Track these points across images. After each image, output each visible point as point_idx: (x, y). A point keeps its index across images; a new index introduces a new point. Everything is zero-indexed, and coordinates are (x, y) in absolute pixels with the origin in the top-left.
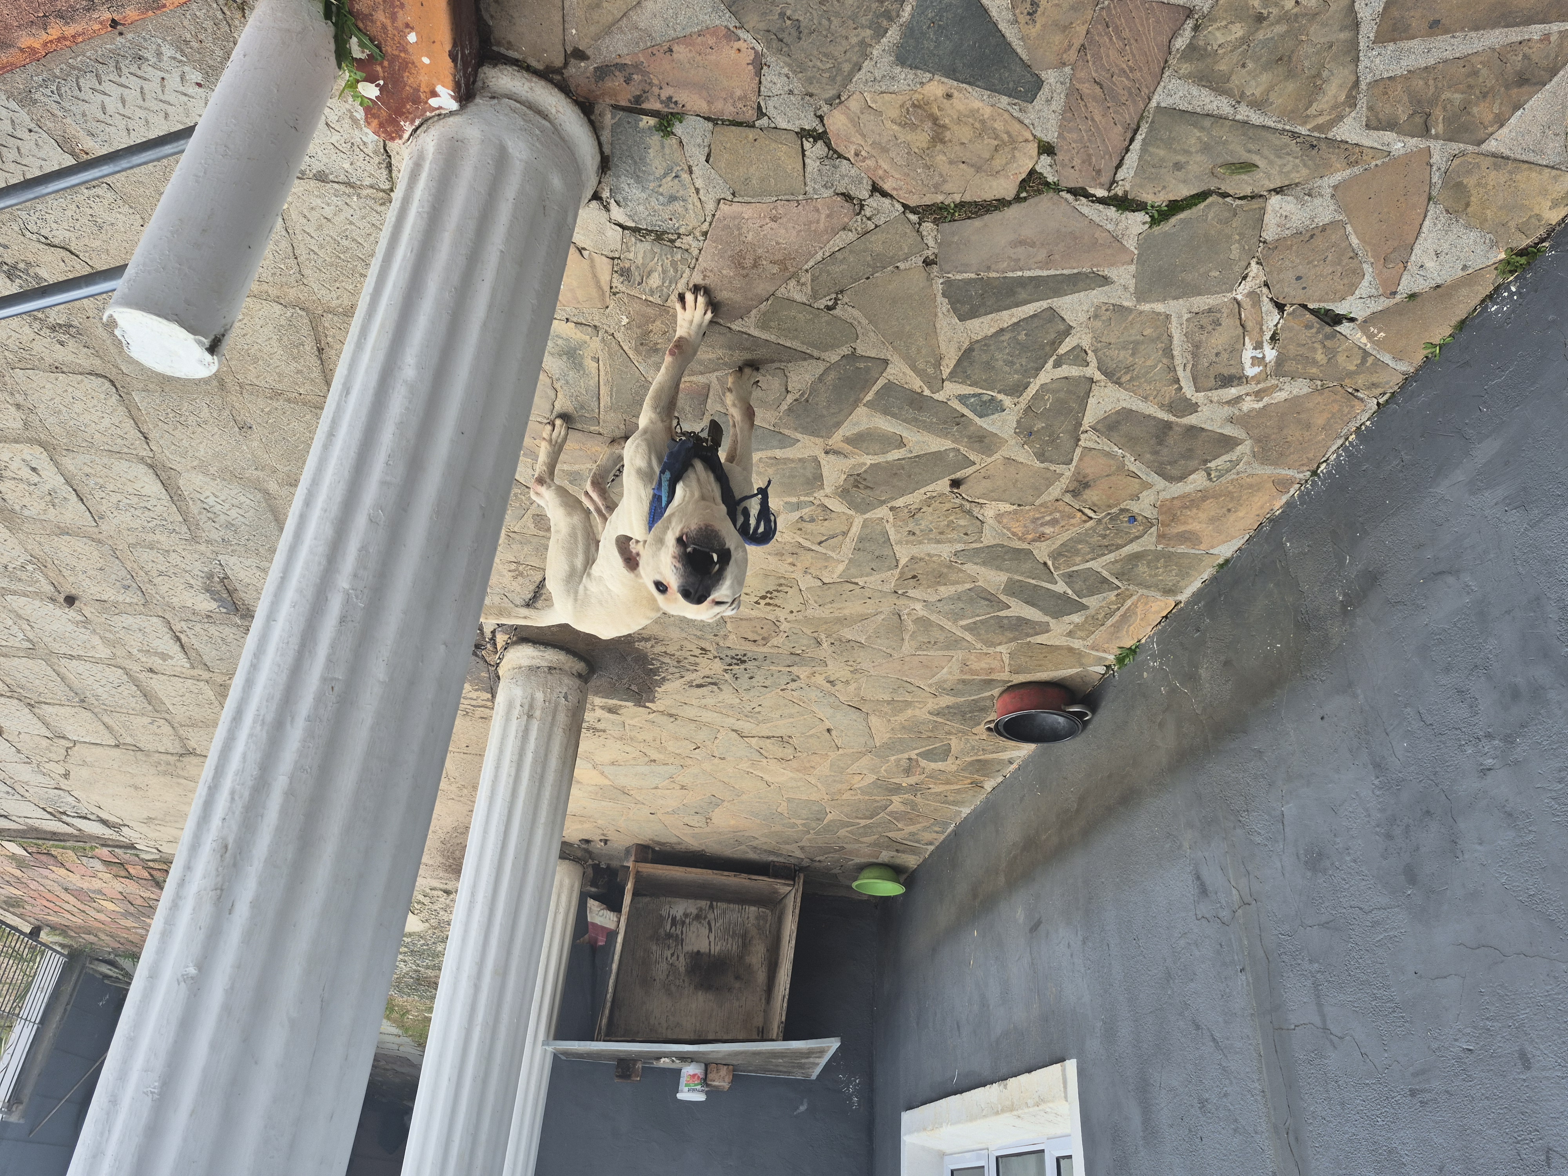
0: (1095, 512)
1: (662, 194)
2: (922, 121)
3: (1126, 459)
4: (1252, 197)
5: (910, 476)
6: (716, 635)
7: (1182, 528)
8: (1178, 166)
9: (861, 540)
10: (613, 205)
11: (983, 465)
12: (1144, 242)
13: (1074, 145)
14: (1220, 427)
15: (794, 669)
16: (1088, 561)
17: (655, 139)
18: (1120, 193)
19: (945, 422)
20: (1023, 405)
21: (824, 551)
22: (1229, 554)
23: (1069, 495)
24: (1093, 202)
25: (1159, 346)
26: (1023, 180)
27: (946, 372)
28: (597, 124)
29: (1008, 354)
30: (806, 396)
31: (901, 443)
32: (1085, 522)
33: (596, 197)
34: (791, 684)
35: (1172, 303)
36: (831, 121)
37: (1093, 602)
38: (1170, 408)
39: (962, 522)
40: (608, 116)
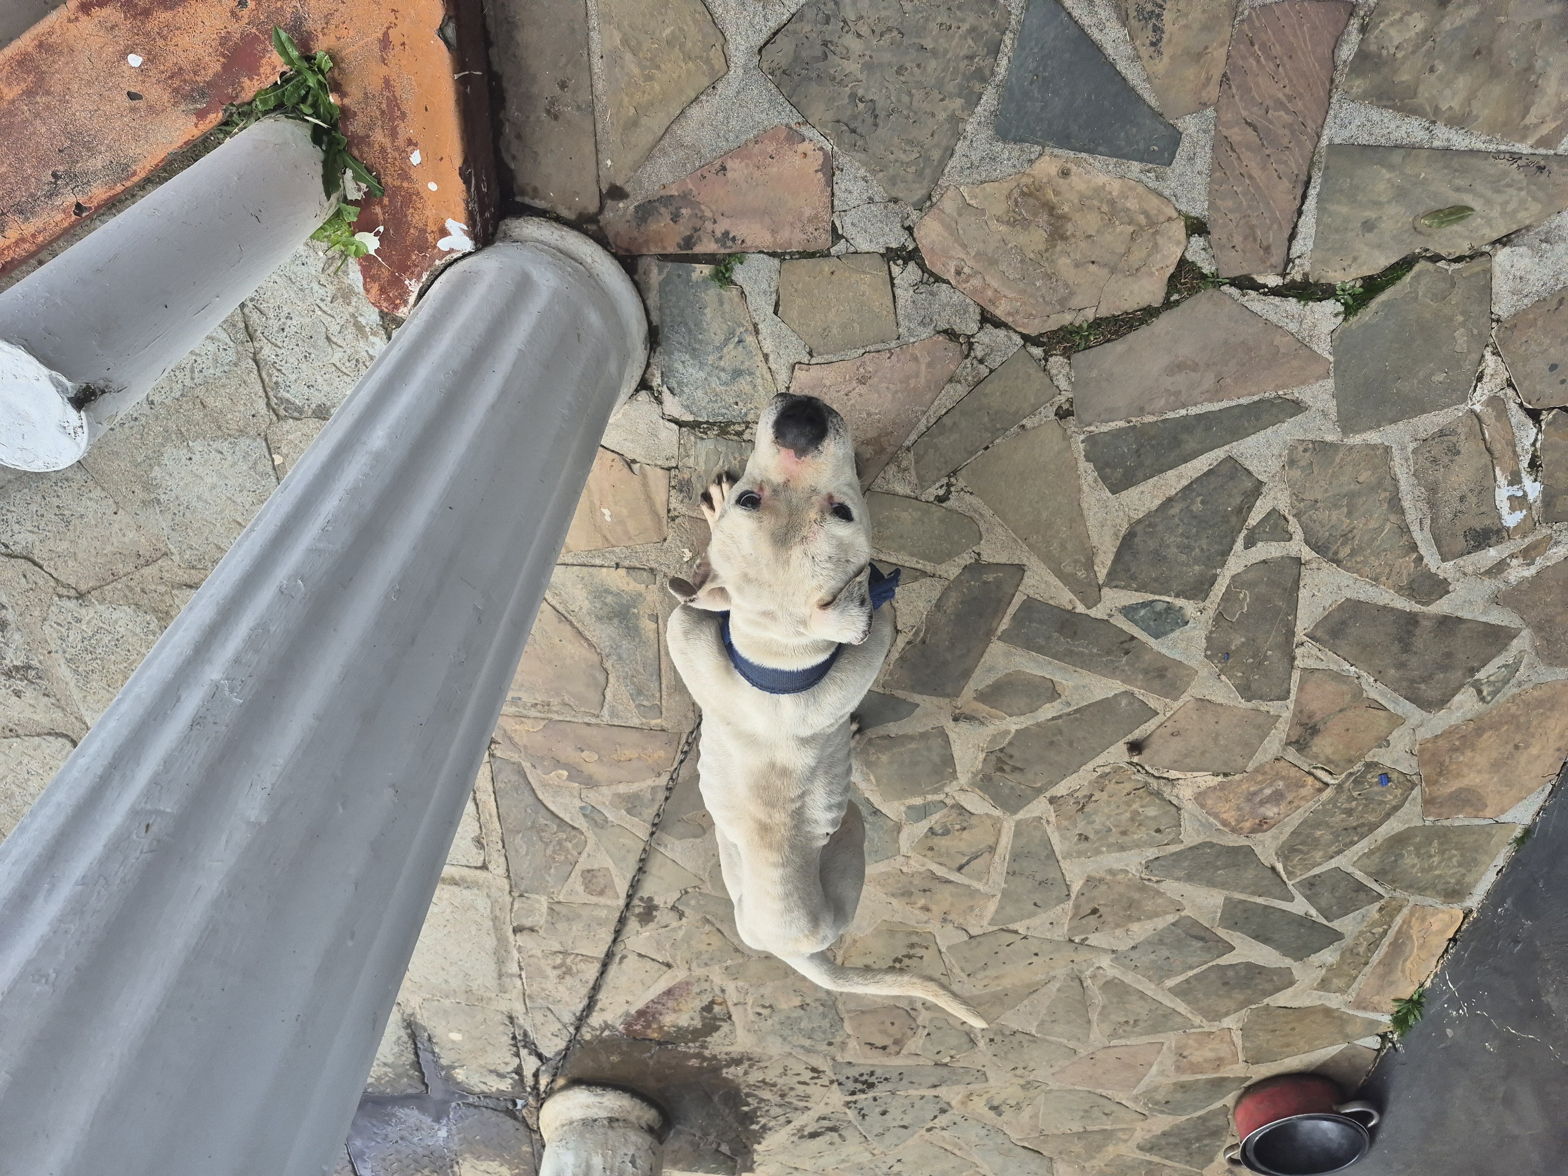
0: (1331, 773)
1: (724, 370)
2: (1035, 215)
3: (1363, 681)
4: (1472, 257)
5: (1071, 744)
6: (830, 1044)
7: (1455, 785)
8: (1368, 226)
9: (1015, 857)
10: (666, 395)
11: (1168, 715)
12: (1339, 340)
13: (1230, 216)
14: (1484, 613)
15: (942, 1091)
16: (1332, 857)
17: (713, 292)
18: (1298, 278)
19: (1109, 652)
20: (1211, 613)
21: (966, 881)
22: (1527, 820)
23: (1291, 750)
24: (1265, 294)
25: (1382, 496)
26: (1172, 276)
27: (1102, 573)
28: (642, 286)
29: (1182, 535)
30: (922, 635)
31: (1053, 693)
32: (1320, 791)
33: (644, 385)
34: (940, 1117)
35: (1389, 429)
36: (922, 233)
37: (1347, 925)
38: (1411, 590)
39: (1151, 812)
40: (655, 271)
